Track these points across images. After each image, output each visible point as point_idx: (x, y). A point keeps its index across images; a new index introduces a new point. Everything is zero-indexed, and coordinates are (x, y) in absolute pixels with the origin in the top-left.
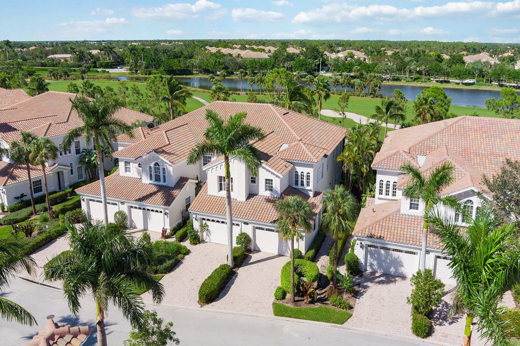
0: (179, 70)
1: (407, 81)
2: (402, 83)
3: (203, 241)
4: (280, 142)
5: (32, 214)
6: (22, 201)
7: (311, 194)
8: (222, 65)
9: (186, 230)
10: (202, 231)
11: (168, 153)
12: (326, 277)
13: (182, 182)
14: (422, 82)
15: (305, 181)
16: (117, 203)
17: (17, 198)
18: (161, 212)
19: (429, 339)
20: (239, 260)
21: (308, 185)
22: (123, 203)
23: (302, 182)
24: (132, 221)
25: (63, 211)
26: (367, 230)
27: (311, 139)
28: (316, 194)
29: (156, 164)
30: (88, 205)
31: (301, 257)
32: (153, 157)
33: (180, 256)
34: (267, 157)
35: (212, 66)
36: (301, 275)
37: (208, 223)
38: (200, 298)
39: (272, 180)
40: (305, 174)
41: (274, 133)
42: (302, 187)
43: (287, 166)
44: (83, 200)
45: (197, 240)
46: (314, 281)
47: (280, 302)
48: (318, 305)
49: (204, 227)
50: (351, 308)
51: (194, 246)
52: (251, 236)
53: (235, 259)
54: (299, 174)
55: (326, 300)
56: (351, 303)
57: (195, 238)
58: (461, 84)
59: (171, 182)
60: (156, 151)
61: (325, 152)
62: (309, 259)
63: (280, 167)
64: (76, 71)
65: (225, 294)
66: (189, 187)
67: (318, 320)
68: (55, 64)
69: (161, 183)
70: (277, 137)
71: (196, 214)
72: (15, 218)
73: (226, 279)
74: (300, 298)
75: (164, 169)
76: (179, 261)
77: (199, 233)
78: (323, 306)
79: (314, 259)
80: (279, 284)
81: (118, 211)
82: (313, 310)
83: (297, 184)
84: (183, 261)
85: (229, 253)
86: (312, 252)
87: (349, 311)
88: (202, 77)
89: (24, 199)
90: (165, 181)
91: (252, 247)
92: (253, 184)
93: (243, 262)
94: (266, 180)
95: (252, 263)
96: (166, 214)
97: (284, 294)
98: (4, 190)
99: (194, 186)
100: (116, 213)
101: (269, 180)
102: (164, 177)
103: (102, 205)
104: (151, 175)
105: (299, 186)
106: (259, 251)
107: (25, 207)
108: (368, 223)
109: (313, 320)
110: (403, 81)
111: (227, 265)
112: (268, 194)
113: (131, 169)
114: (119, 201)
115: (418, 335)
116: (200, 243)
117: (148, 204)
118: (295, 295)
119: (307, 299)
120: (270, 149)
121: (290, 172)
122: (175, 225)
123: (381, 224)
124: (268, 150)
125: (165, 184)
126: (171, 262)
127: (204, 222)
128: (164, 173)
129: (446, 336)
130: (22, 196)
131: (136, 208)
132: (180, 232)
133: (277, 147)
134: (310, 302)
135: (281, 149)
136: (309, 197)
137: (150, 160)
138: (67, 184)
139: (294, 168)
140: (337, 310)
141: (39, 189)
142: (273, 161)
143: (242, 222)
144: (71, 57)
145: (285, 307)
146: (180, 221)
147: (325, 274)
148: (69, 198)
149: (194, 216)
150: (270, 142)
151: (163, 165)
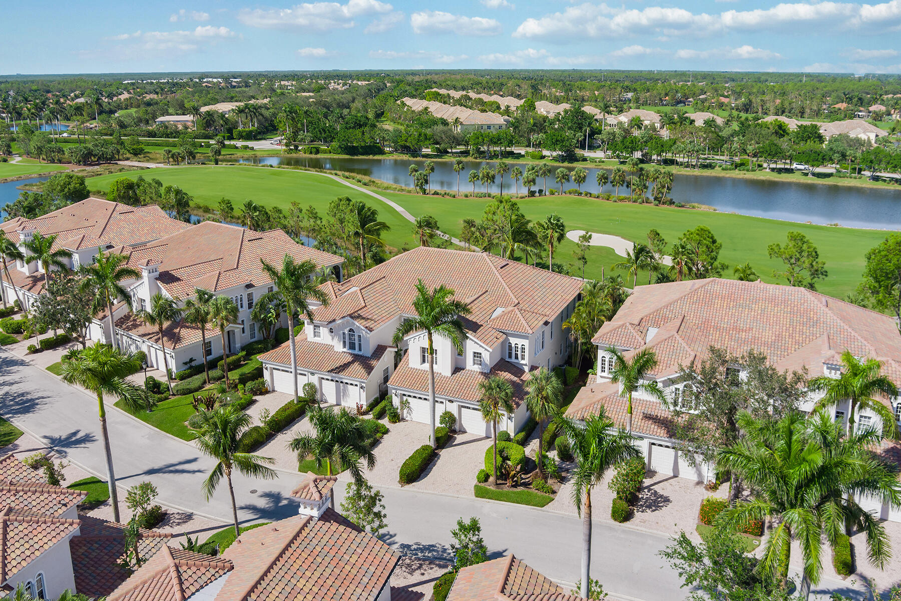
0: (362, 147)
1: (723, 169)
2: (717, 172)
3: (403, 419)
4: (493, 305)
5: (205, 382)
6: (191, 367)
7: (526, 369)
8: (429, 139)
9: (385, 407)
10: (402, 409)
11: (363, 318)
12: (534, 461)
13: (380, 351)
14: (748, 170)
15: (519, 353)
16: (306, 373)
17: (185, 363)
18: (356, 385)
19: (627, 524)
20: (442, 441)
21: (523, 359)
22: (313, 374)
23: (516, 355)
24: (322, 394)
25: (243, 380)
26: (580, 412)
27: (532, 301)
28: (533, 368)
29: (351, 330)
30: (272, 375)
31: (508, 439)
32: (348, 322)
33: (379, 435)
34: (475, 327)
35: (414, 142)
36: (506, 458)
37: (410, 399)
38: (401, 478)
39: (480, 354)
40: (520, 347)
41: (487, 294)
42: (516, 361)
43: (498, 337)
44: (266, 369)
45: (396, 418)
46: (518, 464)
47: (482, 485)
48: (520, 489)
49: (404, 404)
50: (554, 492)
51: (392, 425)
52: (456, 415)
53: (437, 439)
54: (513, 346)
55: (530, 484)
56: (555, 488)
57: (395, 416)
58: (810, 176)
59: (368, 351)
60: (351, 316)
61: (545, 319)
62: (519, 443)
63: (490, 339)
64: (202, 146)
65: (427, 475)
66: (388, 357)
67: (518, 503)
68: (169, 132)
69: (356, 352)
70: (491, 299)
71: (396, 389)
72: (188, 387)
73: (428, 460)
74: (503, 482)
75: (359, 336)
76: (378, 440)
77: (399, 411)
78: (526, 490)
79: (524, 443)
80: (483, 467)
81: (307, 382)
82: (515, 493)
83: (510, 357)
84: (382, 441)
85: (431, 433)
86: (522, 435)
87: (552, 496)
88: (399, 158)
89: (193, 364)
90: (360, 350)
91: (457, 427)
92: (459, 357)
93: (446, 444)
94: (475, 353)
95: (456, 445)
96: (362, 387)
97: (487, 477)
98: (173, 354)
99: (393, 355)
100: (305, 385)
101: (478, 353)
102: (360, 345)
103: (292, 375)
104: (344, 342)
105: (513, 360)
106: (465, 432)
107: (195, 375)
108: (582, 405)
109: (514, 502)
110: (717, 168)
111: (429, 446)
112: (477, 368)
113: (322, 335)
114: (308, 372)
115: (615, 520)
116: (399, 421)
117: (344, 376)
118: (498, 478)
119: (509, 482)
120: (481, 315)
121: (503, 343)
122: (371, 400)
123: (595, 406)
124: (477, 317)
125: (360, 353)
126: (369, 441)
127: (405, 398)
128: (360, 340)
129: (644, 522)
130: (191, 360)
131: (328, 380)
132: (378, 409)
133: (489, 313)
134: (513, 486)
135: (495, 315)
136: (524, 372)
137: (342, 326)
138: (238, 345)
139: (507, 340)
140: (539, 493)
141: (208, 352)
142: (483, 331)
143: (446, 399)
144: (193, 122)
145: (486, 490)
146: (377, 395)
147: (534, 459)
148: (242, 363)
149: (394, 391)
150: (482, 306)
151: (359, 332)
